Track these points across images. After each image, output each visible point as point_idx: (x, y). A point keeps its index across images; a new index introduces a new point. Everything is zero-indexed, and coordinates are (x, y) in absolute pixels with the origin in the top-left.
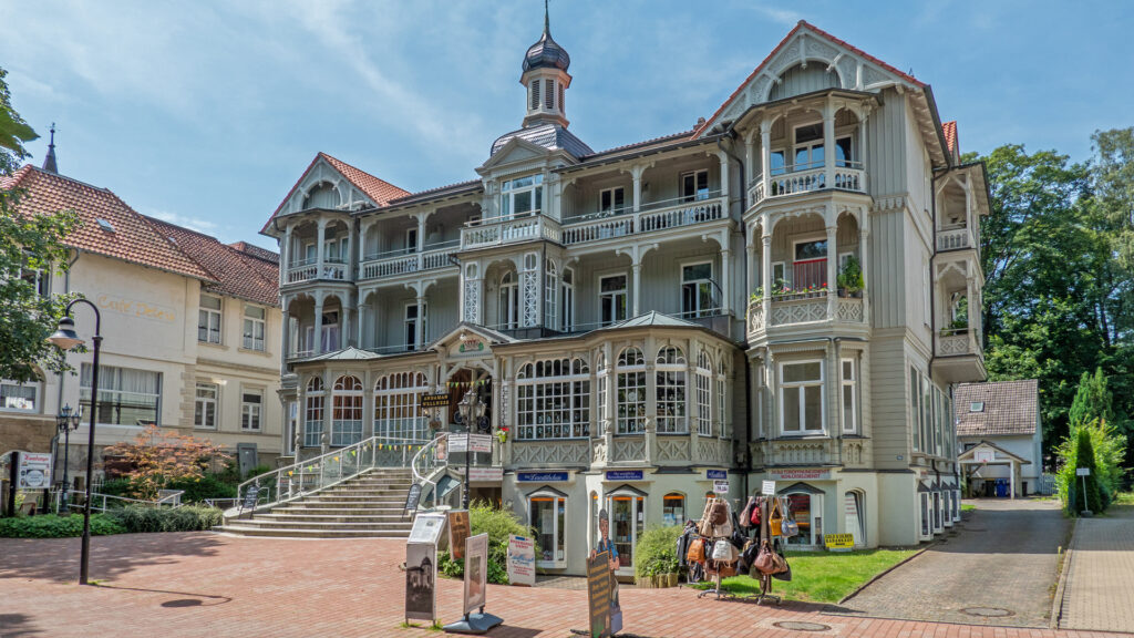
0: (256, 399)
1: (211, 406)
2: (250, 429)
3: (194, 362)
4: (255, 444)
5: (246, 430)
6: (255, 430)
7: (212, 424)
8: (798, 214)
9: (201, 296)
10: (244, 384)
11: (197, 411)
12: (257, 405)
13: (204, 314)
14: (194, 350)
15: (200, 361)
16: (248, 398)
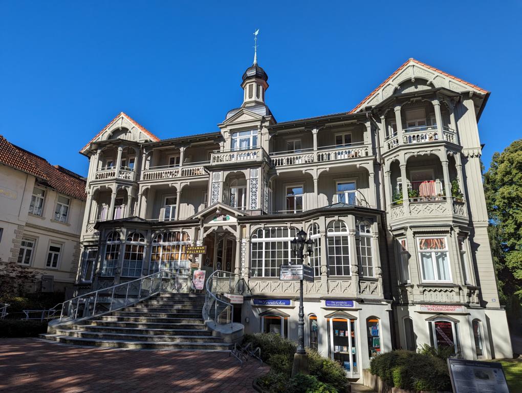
0: (57, 249)
1: (29, 252)
2: (51, 267)
3: (24, 224)
4: (53, 276)
5: (48, 267)
6: (53, 268)
7: (28, 263)
8: (422, 154)
9: (34, 187)
10: (51, 240)
11: (20, 254)
12: (57, 253)
13: (34, 198)
14: (24, 218)
15: (28, 225)
16: (52, 249)
